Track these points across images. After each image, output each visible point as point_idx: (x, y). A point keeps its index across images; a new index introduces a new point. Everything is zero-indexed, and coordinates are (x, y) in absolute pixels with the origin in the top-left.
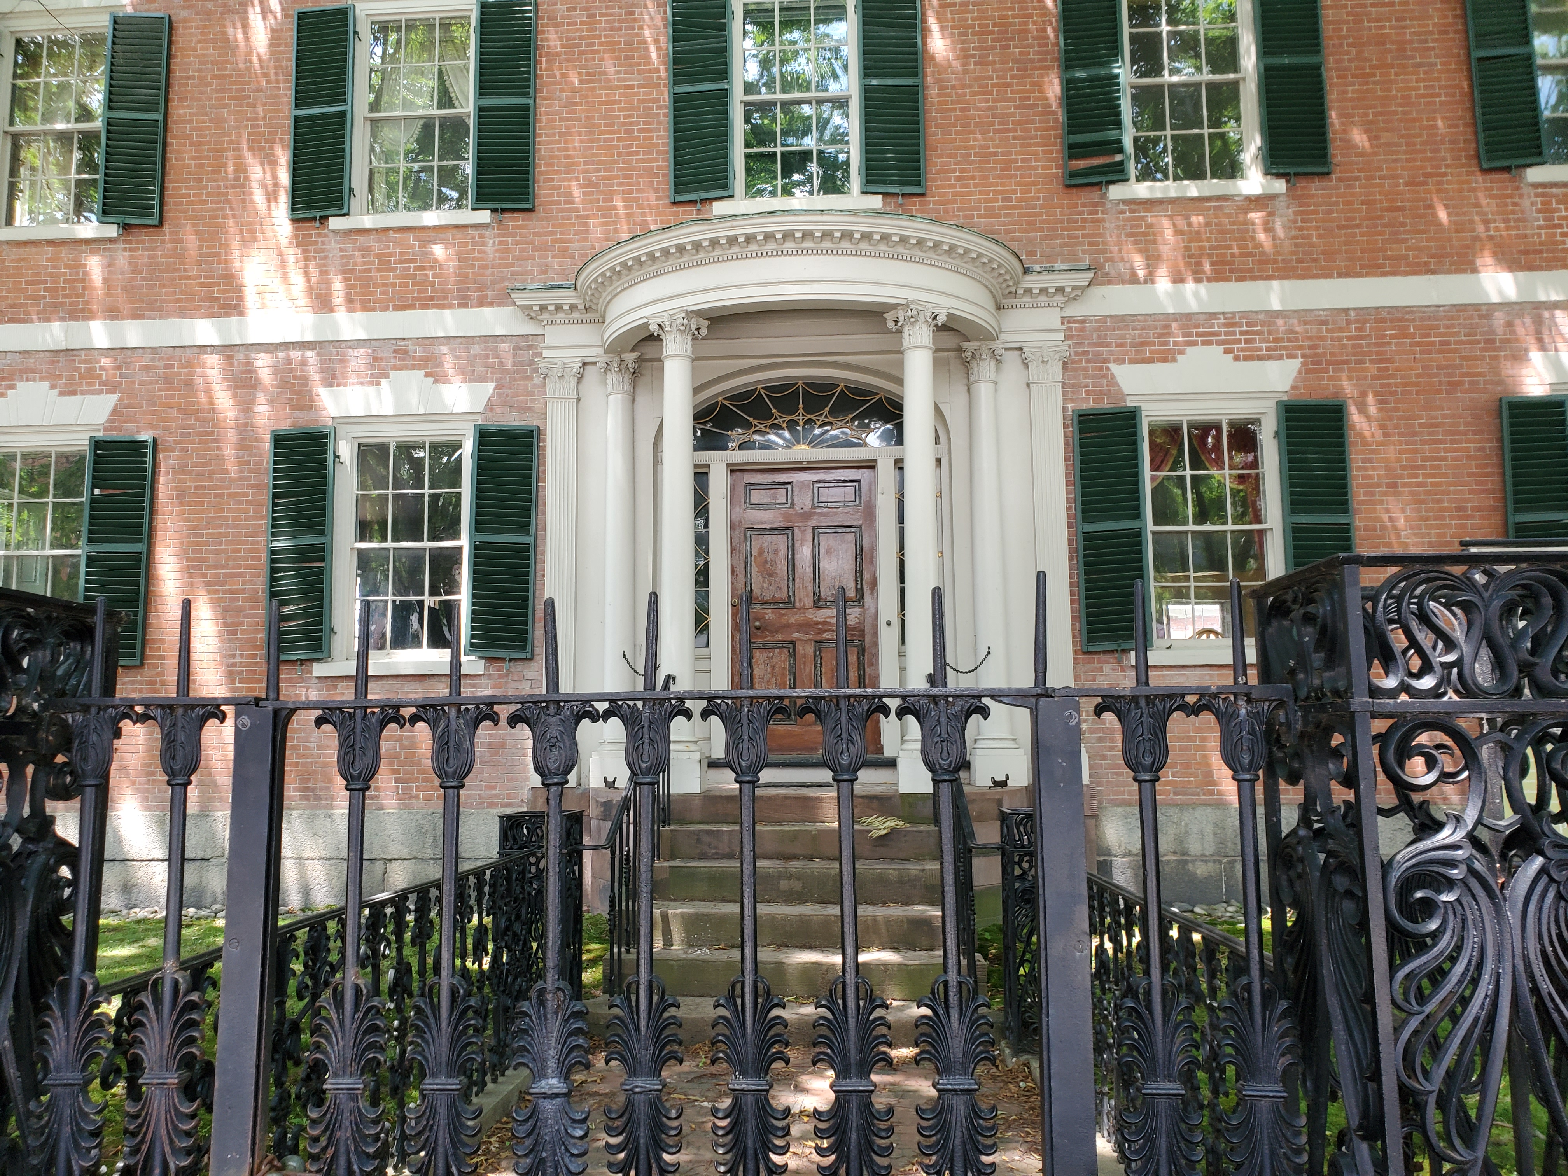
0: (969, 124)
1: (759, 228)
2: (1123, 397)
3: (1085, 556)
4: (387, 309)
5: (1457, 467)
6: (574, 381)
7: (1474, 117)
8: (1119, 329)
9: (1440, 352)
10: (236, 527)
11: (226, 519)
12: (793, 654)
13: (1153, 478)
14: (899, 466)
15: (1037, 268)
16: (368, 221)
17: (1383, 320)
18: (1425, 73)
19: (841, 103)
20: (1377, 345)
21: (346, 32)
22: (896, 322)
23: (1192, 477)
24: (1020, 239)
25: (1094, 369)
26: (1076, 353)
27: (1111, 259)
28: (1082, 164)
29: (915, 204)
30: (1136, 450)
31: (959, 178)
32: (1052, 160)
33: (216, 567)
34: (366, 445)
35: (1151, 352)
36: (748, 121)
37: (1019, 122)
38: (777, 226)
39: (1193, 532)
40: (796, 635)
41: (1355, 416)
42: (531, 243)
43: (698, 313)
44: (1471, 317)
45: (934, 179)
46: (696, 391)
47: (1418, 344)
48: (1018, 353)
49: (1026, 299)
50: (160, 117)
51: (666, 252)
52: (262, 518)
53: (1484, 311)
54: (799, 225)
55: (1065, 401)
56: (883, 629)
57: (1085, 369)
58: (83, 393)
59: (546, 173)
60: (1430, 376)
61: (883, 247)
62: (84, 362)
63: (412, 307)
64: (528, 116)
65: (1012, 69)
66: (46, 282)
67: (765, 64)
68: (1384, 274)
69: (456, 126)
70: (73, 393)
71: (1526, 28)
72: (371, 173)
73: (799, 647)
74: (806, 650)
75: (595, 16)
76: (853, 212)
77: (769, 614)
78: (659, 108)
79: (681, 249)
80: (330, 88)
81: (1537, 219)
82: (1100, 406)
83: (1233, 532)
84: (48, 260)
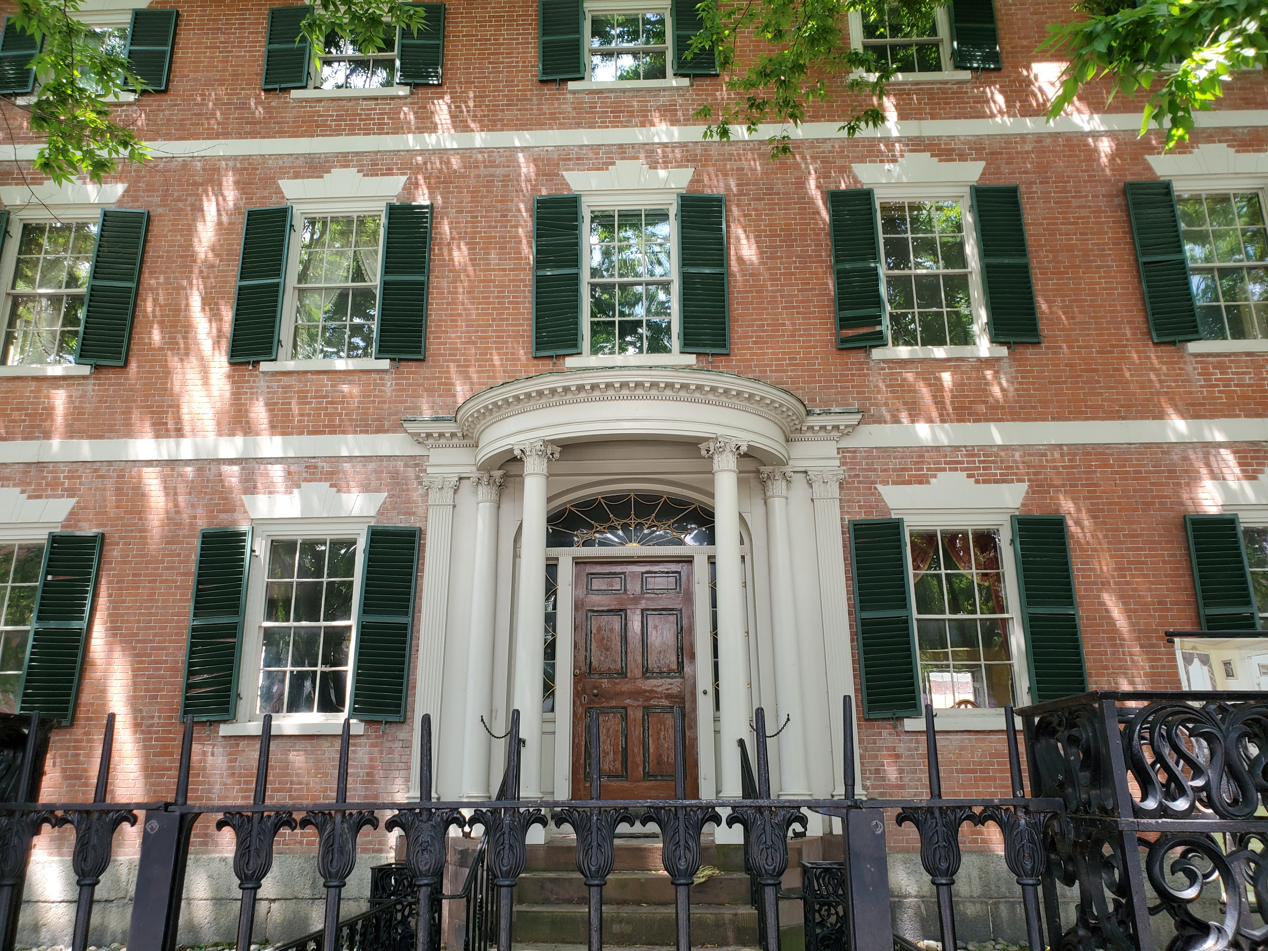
0: (763, 303)
1: (601, 378)
2: (889, 510)
3: (864, 638)
4: (302, 433)
5: (1156, 569)
6: (451, 492)
7: (1144, 304)
8: (883, 457)
9: (1134, 479)
10: (164, 608)
11: (157, 601)
12: (625, 718)
13: (915, 575)
14: (712, 561)
15: (817, 411)
16: (291, 365)
17: (1089, 454)
18: (1105, 272)
19: (665, 286)
20: (1085, 473)
21: (284, 226)
22: (708, 451)
23: (946, 575)
24: (803, 389)
25: (864, 488)
26: (850, 476)
27: (876, 405)
28: (850, 333)
29: (722, 362)
30: (901, 553)
31: (755, 343)
32: (827, 329)
33: (144, 641)
34: (277, 541)
35: (909, 476)
36: (593, 296)
37: (802, 301)
38: (616, 378)
39: (949, 620)
40: (628, 701)
41: (1073, 528)
42: (422, 385)
43: (553, 442)
44: (1156, 453)
45: (736, 344)
46: (549, 500)
47: (1117, 473)
48: (803, 475)
49: (809, 434)
50: (133, 285)
51: (528, 396)
52: (187, 601)
53: (1165, 448)
54: (632, 377)
55: (842, 513)
56: (700, 697)
57: (858, 488)
58: (47, 497)
59: (436, 332)
60: (1128, 497)
61: (697, 395)
62: (52, 472)
63: (322, 433)
64: (423, 289)
65: (795, 262)
66: (27, 409)
67: (607, 254)
68: (1087, 419)
69: (365, 296)
70: (40, 497)
71: (1179, 241)
72: (296, 327)
73: (630, 712)
74: (636, 714)
75: (477, 217)
76: (674, 368)
77: (605, 683)
78: (525, 286)
79: (540, 393)
80: (268, 266)
81: (1199, 380)
82: (870, 517)
83: (981, 620)
84: (31, 392)
